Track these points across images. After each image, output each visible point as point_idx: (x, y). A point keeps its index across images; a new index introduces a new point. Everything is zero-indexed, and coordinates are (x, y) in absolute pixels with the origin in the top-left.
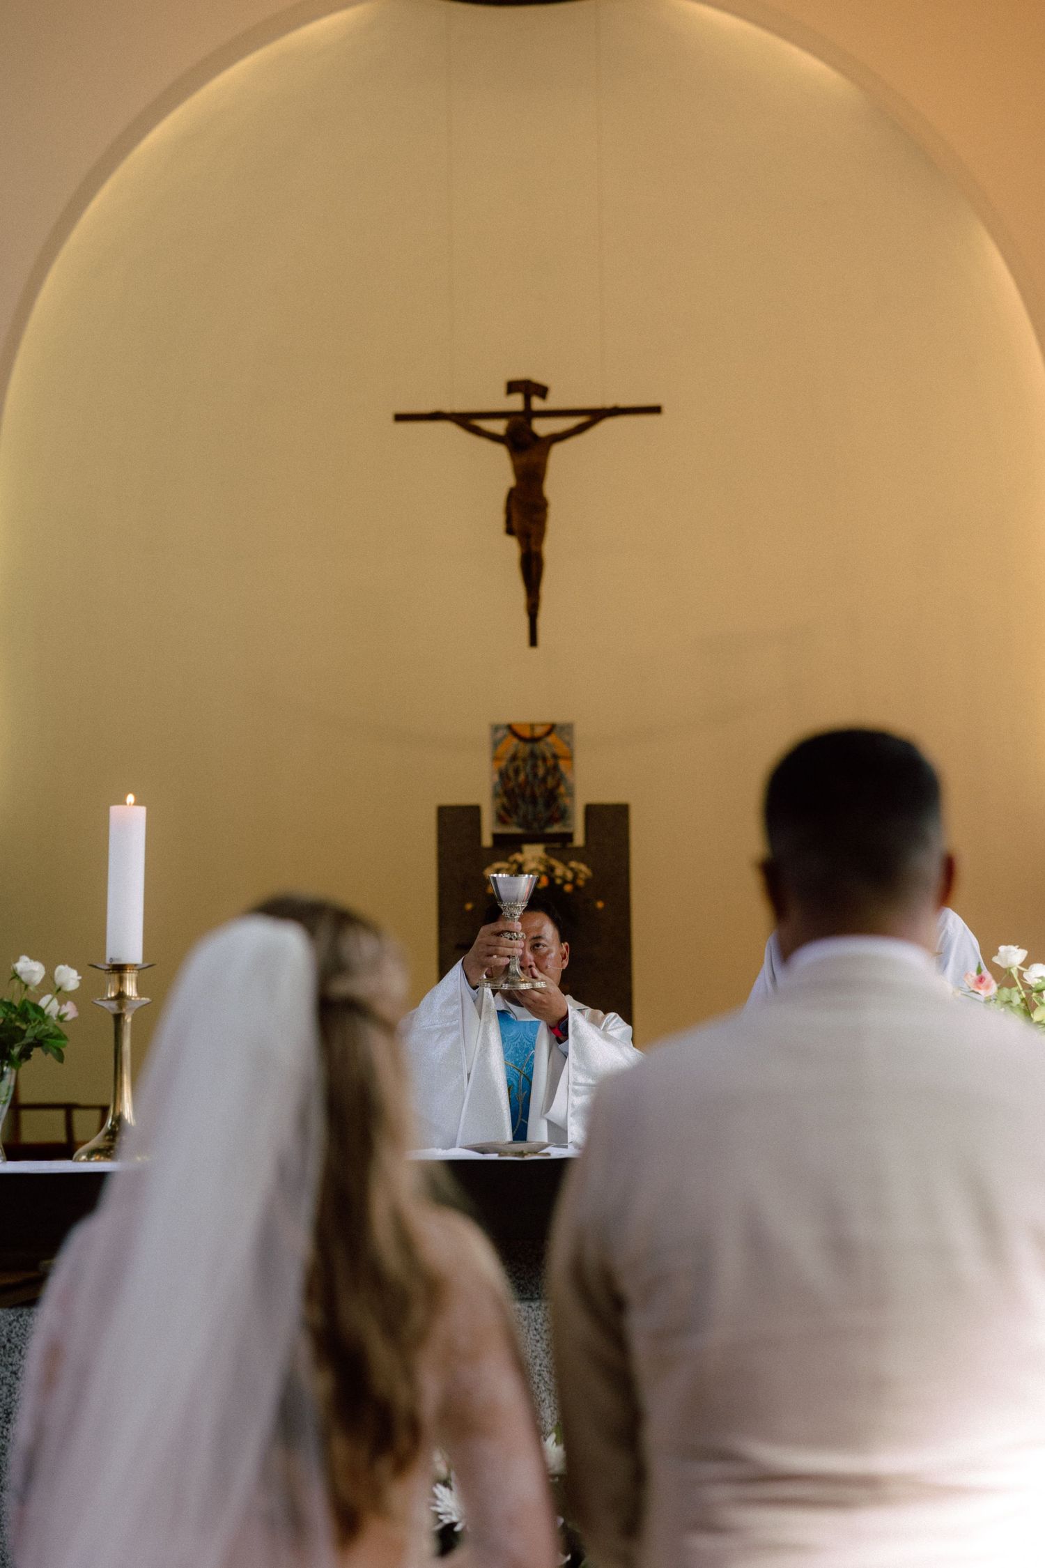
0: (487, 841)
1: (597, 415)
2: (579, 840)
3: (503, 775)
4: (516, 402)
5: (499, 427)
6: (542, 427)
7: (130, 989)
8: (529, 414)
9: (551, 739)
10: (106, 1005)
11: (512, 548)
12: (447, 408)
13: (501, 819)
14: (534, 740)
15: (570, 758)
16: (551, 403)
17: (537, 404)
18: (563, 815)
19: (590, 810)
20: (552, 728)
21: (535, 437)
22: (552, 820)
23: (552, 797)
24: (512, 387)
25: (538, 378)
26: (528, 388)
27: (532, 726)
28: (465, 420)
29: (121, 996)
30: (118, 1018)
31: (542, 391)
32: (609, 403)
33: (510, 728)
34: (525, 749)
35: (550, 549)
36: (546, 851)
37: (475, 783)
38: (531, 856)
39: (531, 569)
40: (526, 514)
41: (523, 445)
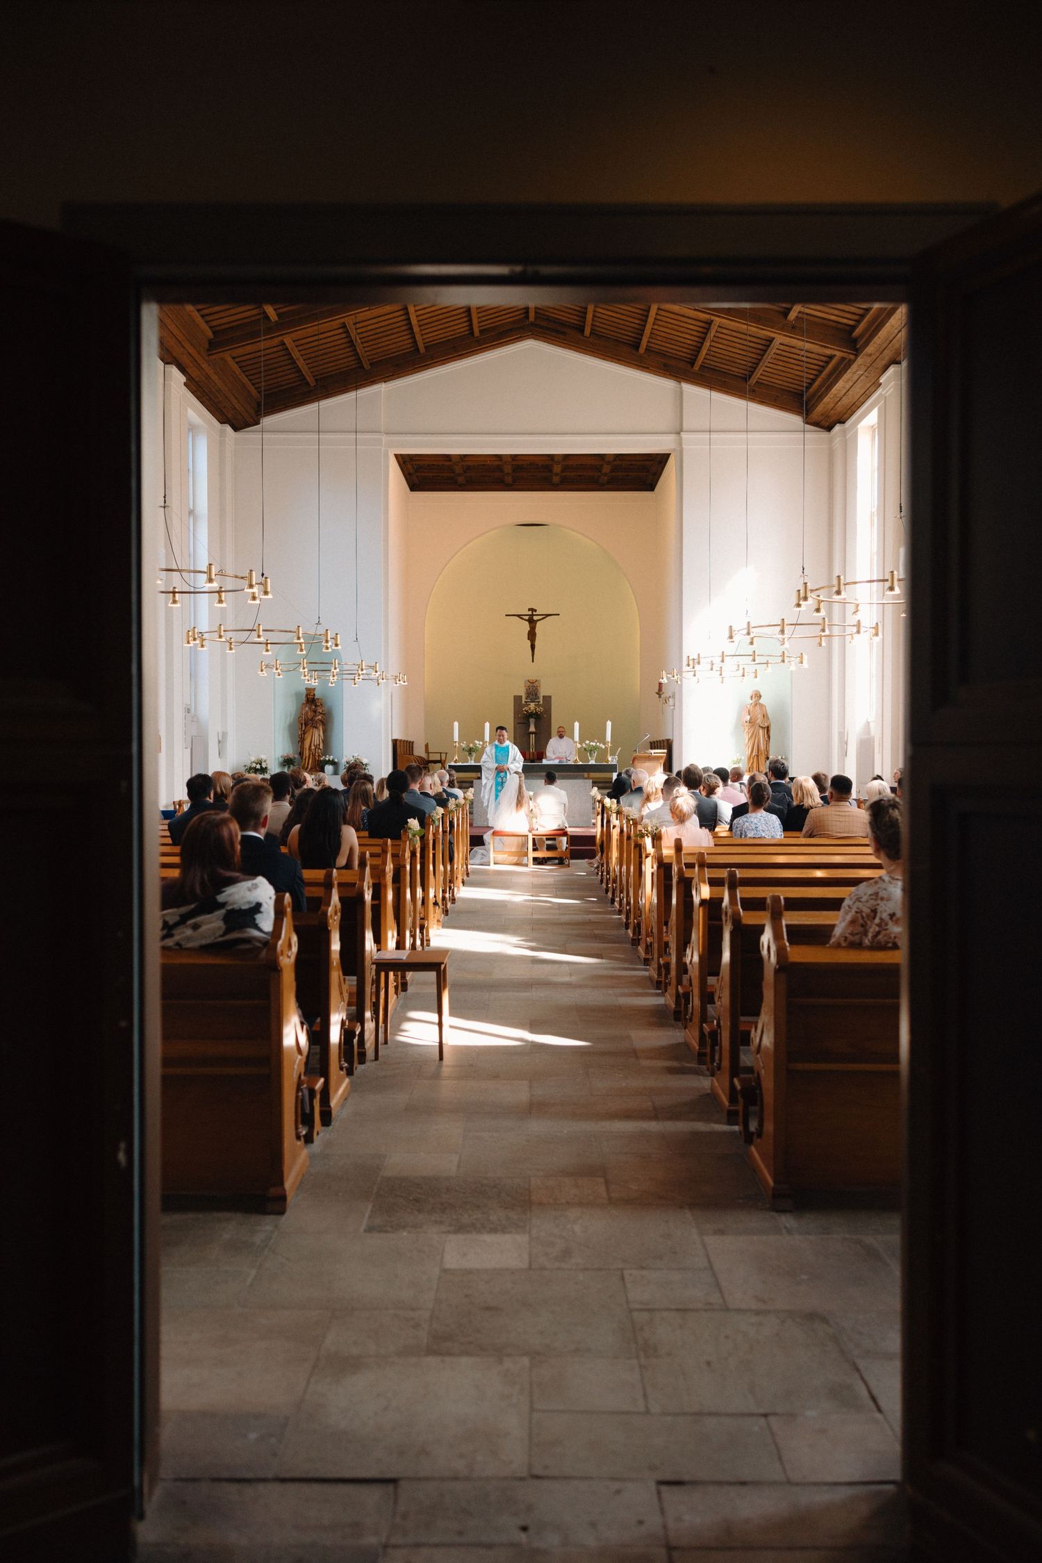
0: (523, 702)
1: (546, 616)
2: (541, 703)
3: (527, 690)
4: (530, 613)
6: (535, 618)
8: (533, 615)
9: (536, 683)
11: (529, 643)
13: (526, 699)
14: (533, 683)
15: (540, 687)
17: (534, 613)
18: (538, 698)
19: (543, 696)
20: (536, 681)
21: (534, 620)
22: (536, 699)
23: (536, 694)
24: (529, 610)
26: (532, 610)
27: (533, 680)
28: (519, 616)
31: (535, 611)
32: (549, 613)
33: (529, 680)
34: (531, 685)
35: (537, 643)
36: (535, 705)
37: (522, 692)
38: (532, 705)
39: (533, 647)
40: (532, 636)
41: (532, 622)
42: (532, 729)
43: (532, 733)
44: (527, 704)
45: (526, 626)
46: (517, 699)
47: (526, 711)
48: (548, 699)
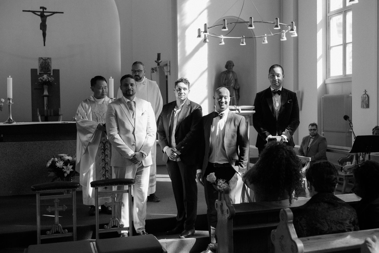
0: (38, 74)
1: (54, 13)
2: (52, 74)
3: (41, 65)
4: (41, 10)
5: (39, 13)
6: (45, 14)
7: (11, 102)
8: (43, 12)
9: (48, 60)
10: (8, 104)
12: (31, 10)
13: (41, 71)
14: (45, 60)
15: (51, 63)
16: (47, 11)
17: (45, 10)
18: (50, 71)
19: (54, 70)
20: (48, 58)
21: (45, 15)
22: (48, 71)
23: (48, 68)
24: (41, 8)
25: (45, 6)
26: (43, 8)
27: (45, 58)
28: (34, 12)
29: (10, 103)
30: (9, 106)
31: (46, 9)
32: (56, 11)
33: (42, 58)
34: (44, 61)
36: (47, 76)
37: (36, 66)
38: (45, 76)
39: (44, 35)
40: (43, 27)
41: (43, 17)
42: (46, 93)
43: (46, 96)
44: (41, 75)
45: (39, 20)
46: (33, 71)
47: (41, 80)
48: (57, 72)
